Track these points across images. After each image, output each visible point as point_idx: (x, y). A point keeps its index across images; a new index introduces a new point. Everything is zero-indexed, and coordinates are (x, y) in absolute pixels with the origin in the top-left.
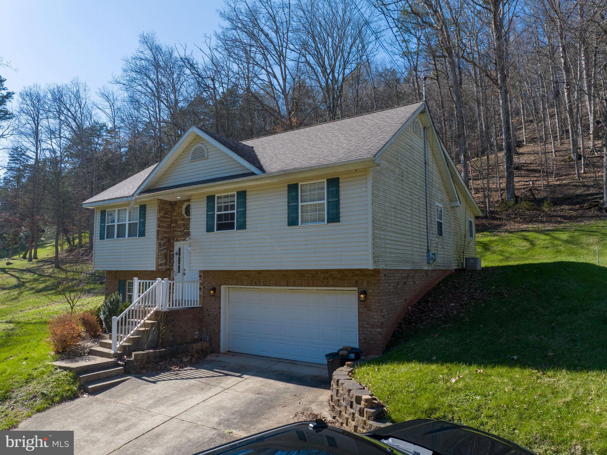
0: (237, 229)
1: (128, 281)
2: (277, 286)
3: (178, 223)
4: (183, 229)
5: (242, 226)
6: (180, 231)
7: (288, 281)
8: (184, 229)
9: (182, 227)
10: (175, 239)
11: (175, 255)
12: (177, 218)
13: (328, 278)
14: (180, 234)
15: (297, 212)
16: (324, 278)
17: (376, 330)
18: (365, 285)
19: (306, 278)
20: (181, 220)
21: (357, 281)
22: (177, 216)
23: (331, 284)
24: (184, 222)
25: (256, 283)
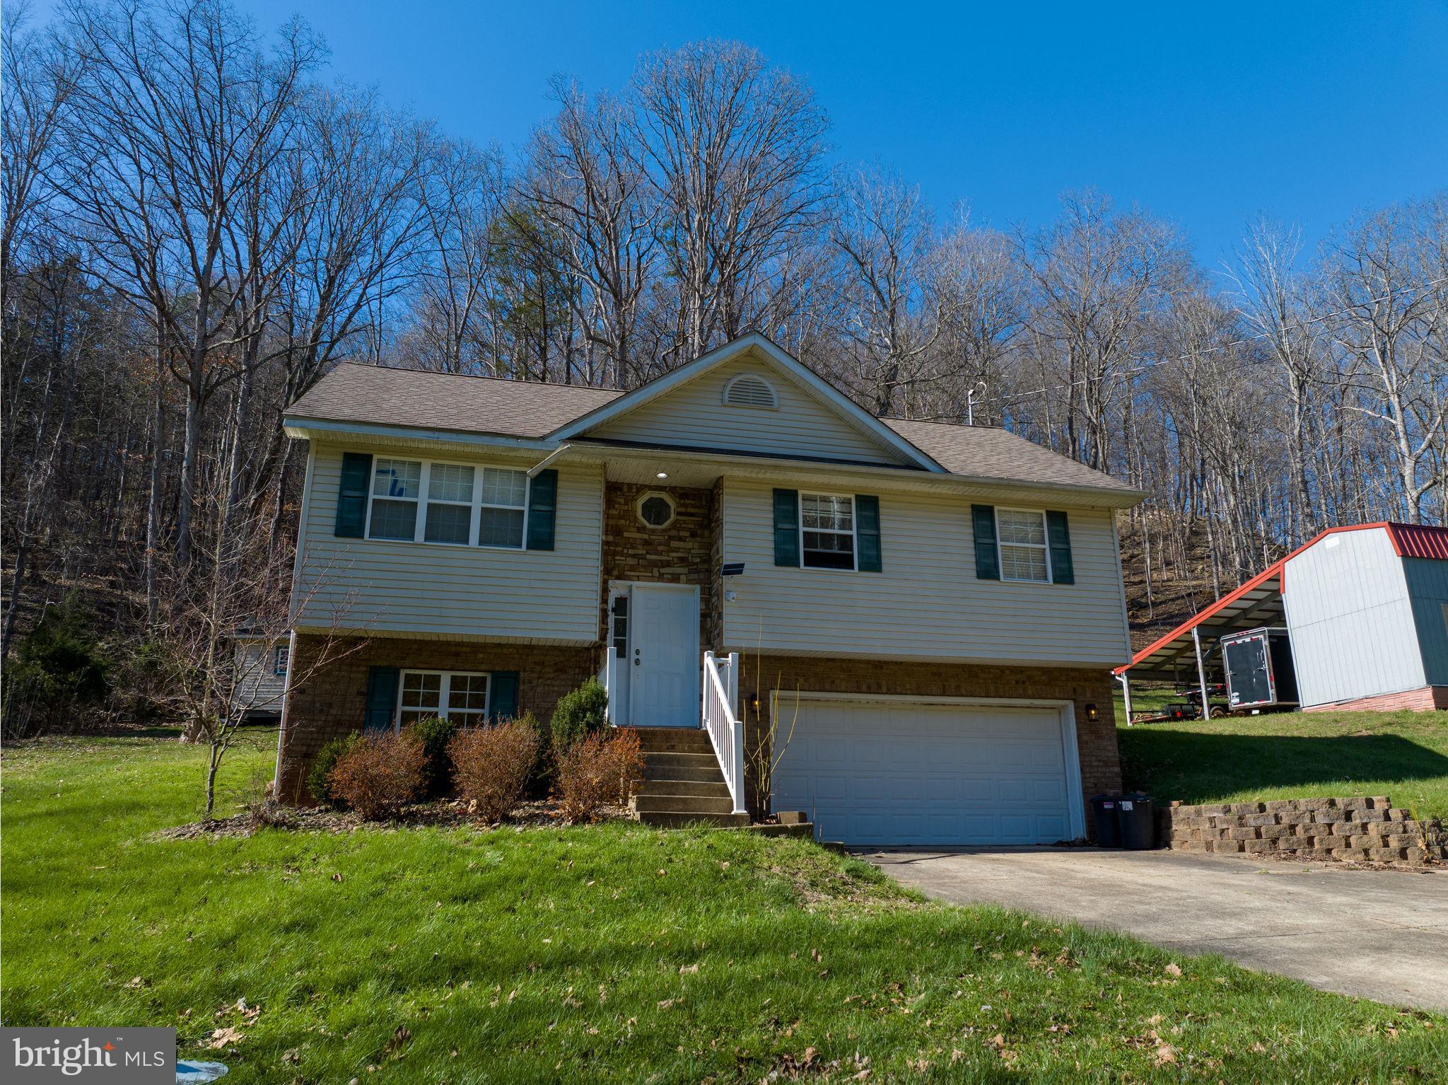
0: (861, 569)
1: (403, 673)
2: (920, 694)
3: (626, 534)
4: (644, 552)
5: (873, 564)
6: (634, 556)
7: (944, 686)
8: (647, 553)
9: (640, 547)
10: (615, 573)
11: (610, 613)
12: (623, 522)
13: (1024, 683)
14: (631, 561)
15: (996, 557)
16: (1017, 682)
17: (1111, 769)
18: (1089, 695)
19: (981, 681)
20: (635, 530)
21: (1075, 689)
22: (620, 518)
23: (1030, 692)
24: (646, 536)
25: (869, 687)
